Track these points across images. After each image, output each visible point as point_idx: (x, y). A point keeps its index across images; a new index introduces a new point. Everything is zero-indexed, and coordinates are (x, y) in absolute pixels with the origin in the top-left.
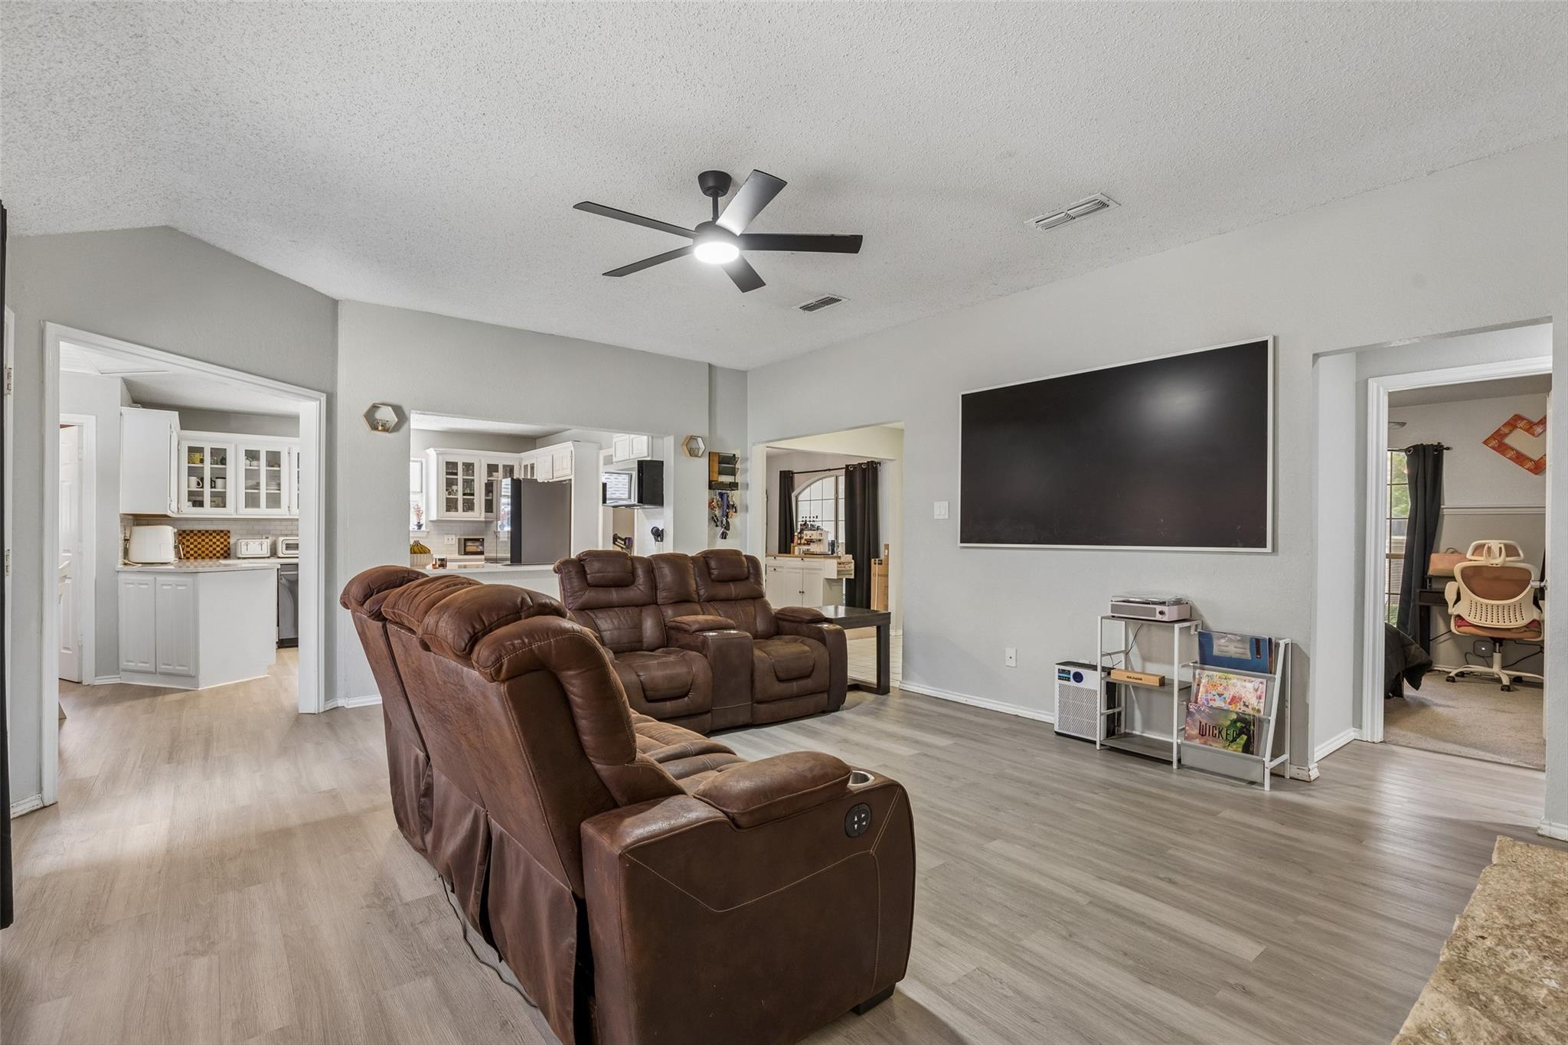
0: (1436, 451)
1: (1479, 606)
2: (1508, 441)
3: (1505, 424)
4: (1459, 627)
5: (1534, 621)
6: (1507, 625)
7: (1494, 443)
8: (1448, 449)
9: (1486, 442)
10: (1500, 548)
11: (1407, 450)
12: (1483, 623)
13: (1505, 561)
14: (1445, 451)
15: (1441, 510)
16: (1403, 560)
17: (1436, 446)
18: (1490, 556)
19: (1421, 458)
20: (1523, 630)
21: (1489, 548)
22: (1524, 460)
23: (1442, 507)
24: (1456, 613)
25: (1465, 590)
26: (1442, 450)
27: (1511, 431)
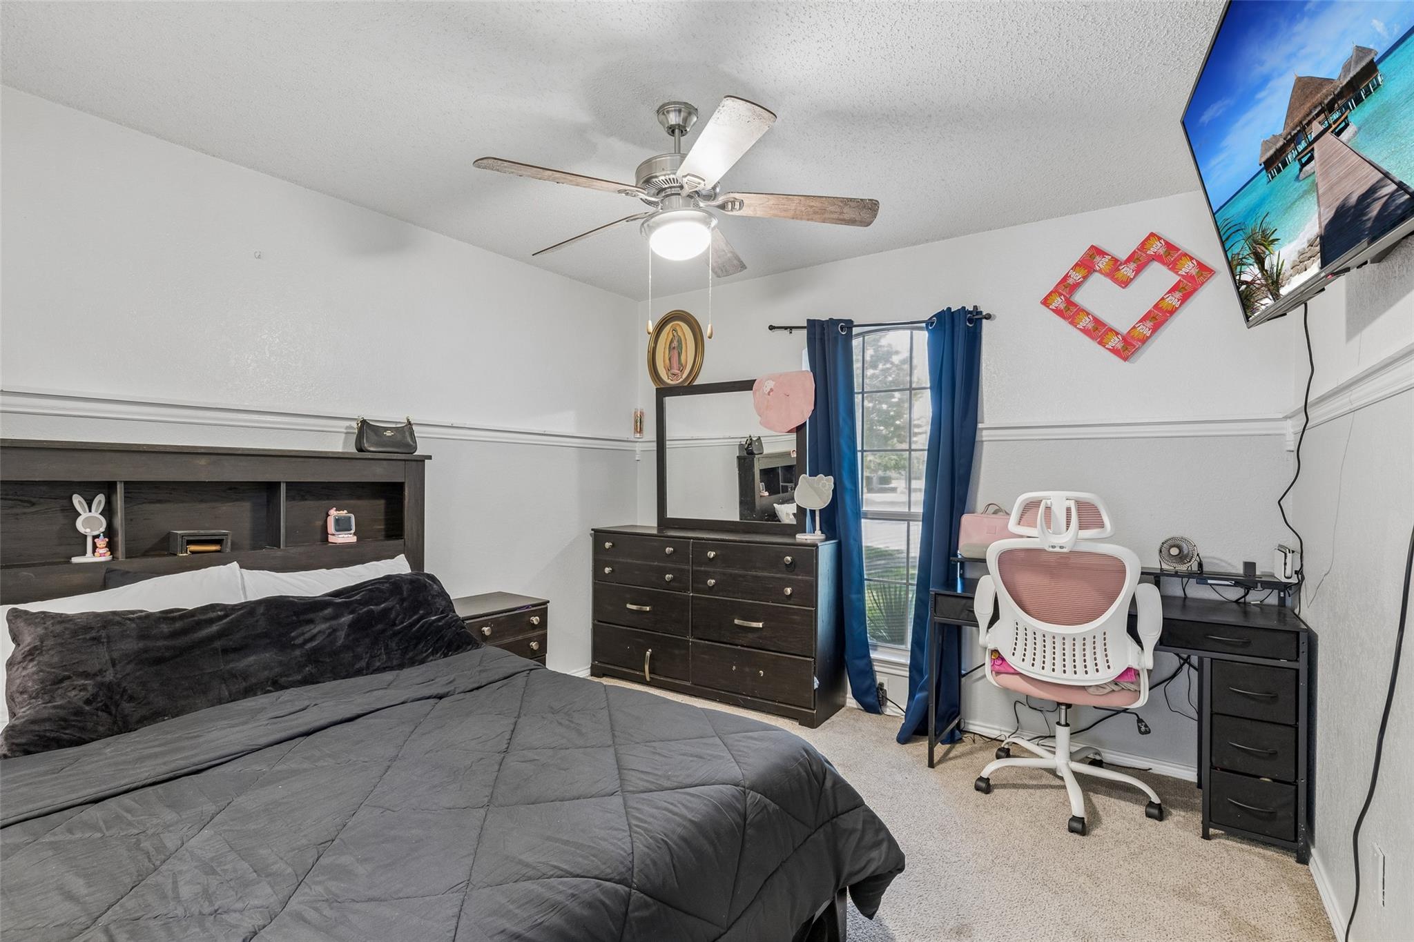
0: (970, 321)
1: (1031, 637)
2: (1079, 298)
3: (1077, 265)
4: (998, 673)
5: (1129, 669)
6: (1080, 679)
7: (1058, 302)
8: (988, 317)
9: (1045, 302)
10: (1069, 510)
11: (929, 323)
12: (1036, 673)
13: (1077, 540)
14: (984, 321)
15: (978, 432)
16: (921, 523)
17: (970, 312)
18: (1049, 527)
19: (948, 338)
20: (1108, 690)
21: (1048, 508)
22: (1106, 333)
23: (980, 426)
24: (991, 647)
25: (1007, 602)
26: (981, 319)
27: (1085, 278)
